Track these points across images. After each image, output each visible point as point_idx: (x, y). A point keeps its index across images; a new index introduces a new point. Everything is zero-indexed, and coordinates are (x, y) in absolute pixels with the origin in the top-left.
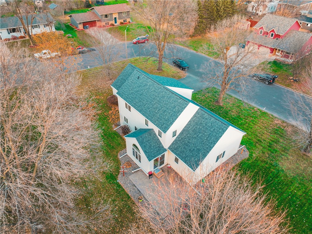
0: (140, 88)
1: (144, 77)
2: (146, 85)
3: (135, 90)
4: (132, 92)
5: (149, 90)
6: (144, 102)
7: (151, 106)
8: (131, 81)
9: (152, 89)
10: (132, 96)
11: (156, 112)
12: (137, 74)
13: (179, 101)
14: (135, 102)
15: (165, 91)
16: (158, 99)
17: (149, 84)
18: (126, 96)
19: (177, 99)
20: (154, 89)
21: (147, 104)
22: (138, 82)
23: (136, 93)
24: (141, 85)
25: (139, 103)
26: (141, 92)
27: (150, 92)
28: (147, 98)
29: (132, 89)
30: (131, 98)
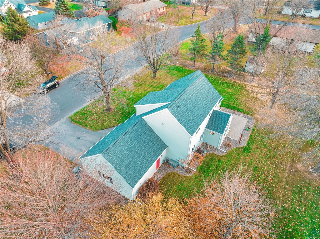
0: (189, 108)
1: (178, 102)
2: (186, 101)
3: (190, 114)
4: (191, 117)
5: (191, 100)
6: (201, 107)
7: (204, 101)
8: (180, 116)
9: (190, 97)
10: (196, 118)
11: (208, 99)
12: (173, 109)
13: (201, 80)
14: (201, 116)
15: (193, 87)
16: (199, 95)
17: (186, 99)
18: (195, 124)
19: (199, 81)
20: (191, 95)
21: (202, 105)
22: (183, 109)
23: (193, 113)
24: (185, 106)
25: (202, 111)
26: (192, 107)
27: (193, 100)
28: (198, 104)
29: (189, 117)
30: (197, 119)
